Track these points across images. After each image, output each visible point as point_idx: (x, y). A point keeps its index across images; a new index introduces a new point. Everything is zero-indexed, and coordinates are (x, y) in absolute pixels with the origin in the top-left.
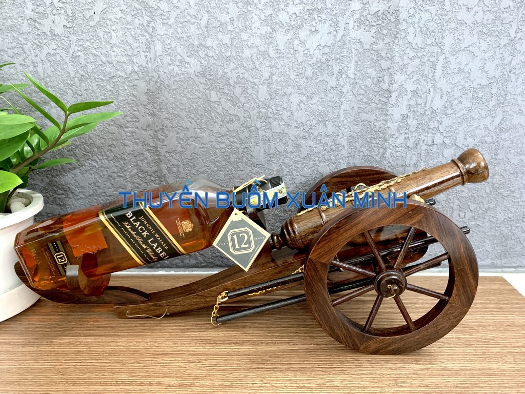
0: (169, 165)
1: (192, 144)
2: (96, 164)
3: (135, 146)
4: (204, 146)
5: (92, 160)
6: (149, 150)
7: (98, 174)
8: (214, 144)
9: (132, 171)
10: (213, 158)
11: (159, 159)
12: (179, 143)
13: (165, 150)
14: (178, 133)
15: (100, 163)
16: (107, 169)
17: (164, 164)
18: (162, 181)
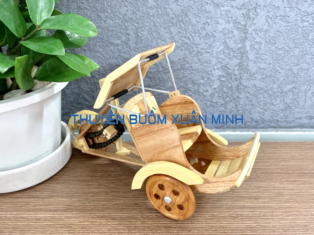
0: (253, 43)
1: (279, 22)
2: (188, 41)
3: (227, 25)
4: (289, 24)
5: (185, 37)
6: (238, 28)
7: (188, 50)
8: (298, 22)
9: (219, 48)
10: (294, 35)
11: (246, 36)
12: (267, 21)
13: (253, 28)
14: (268, 12)
15: (191, 40)
16: (198, 46)
17: (249, 41)
18: (244, 57)
